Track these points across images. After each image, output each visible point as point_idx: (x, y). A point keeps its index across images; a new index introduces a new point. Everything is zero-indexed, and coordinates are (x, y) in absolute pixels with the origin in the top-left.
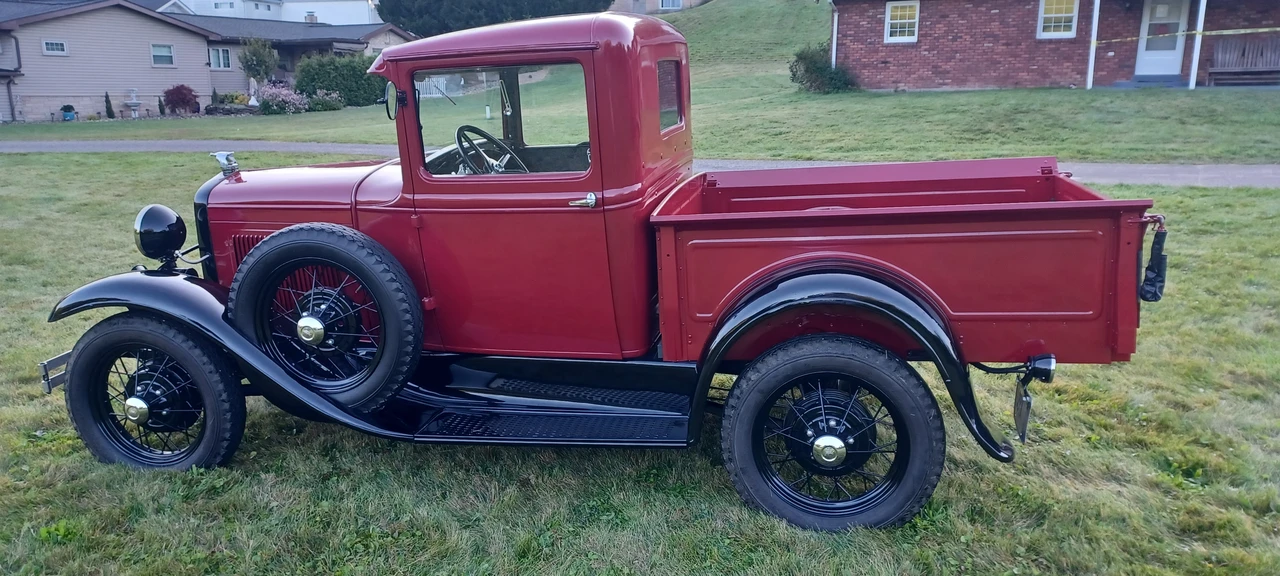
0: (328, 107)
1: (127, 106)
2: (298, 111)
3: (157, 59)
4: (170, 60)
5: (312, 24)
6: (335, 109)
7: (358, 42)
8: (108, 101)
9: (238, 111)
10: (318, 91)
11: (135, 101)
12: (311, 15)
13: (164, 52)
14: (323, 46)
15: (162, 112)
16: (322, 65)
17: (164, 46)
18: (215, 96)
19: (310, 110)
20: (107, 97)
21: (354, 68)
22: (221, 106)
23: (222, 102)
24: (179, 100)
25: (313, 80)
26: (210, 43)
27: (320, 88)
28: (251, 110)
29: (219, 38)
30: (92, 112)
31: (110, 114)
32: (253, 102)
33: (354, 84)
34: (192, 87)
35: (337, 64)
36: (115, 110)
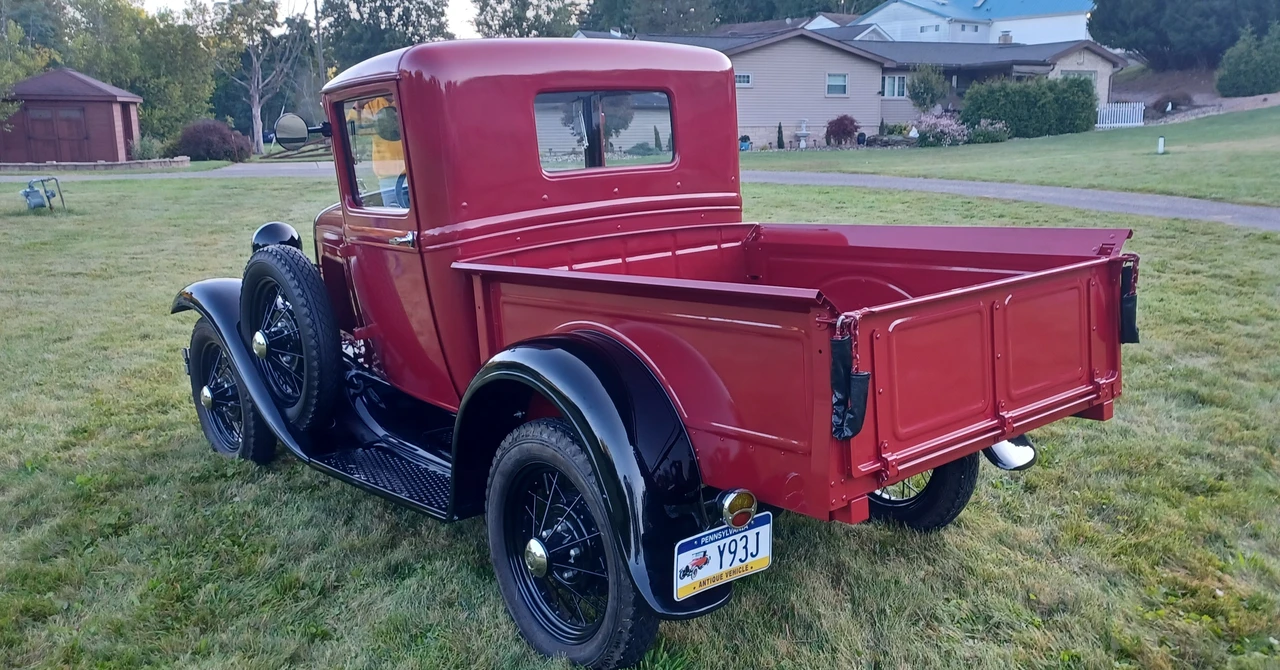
0: (991, 139)
1: (798, 138)
2: (955, 143)
3: (831, 89)
4: (843, 89)
5: (1006, 44)
6: (997, 141)
7: (1043, 64)
8: (780, 132)
9: (896, 143)
10: (983, 121)
11: (804, 132)
12: (1006, 34)
13: (839, 82)
14: (1004, 70)
15: (828, 143)
16: (992, 92)
17: (839, 75)
18: (882, 127)
19: (968, 142)
20: (780, 127)
21: (1027, 95)
22: (888, 137)
23: (891, 132)
24: (841, 131)
25: (980, 108)
26: (885, 70)
27: (986, 117)
28: (909, 143)
29: (894, 65)
30: (764, 142)
31: (781, 145)
32: (914, 133)
33: (1025, 112)
34: (855, 117)
35: (1008, 90)
36: (786, 140)
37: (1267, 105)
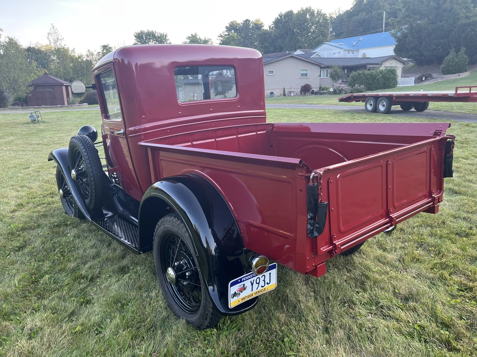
0: (359, 91)
1: (290, 92)
2: (346, 93)
3: (302, 75)
4: (306, 75)
5: (365, 58)
7: (378, 64)
8: (284, 90)
9: (325, 93)
10: (356, 85)
11: (293, 90)
12: (364, 54)
13: (305, 72)
14: (364, 67)
15: (301, 94)
16: (359, 75)
17: (305, 70)
18: (320, 88)
19: (351, 92)
20: (284, 89)
21: (372, 75)
22: (322, 91)
23: (323, 90)
24: (306, 89)
25: (355, 80)
26: (321, 68)
27: (357, 84)
28: (330, 93)
29: (324, 66)
30: (279, 94)
31: (284, 95)
32: (331, 90)
33: (371, 82)
34: (310, 85)
35: (365, 74)
36: (286, 93)
37: (460, 77)
